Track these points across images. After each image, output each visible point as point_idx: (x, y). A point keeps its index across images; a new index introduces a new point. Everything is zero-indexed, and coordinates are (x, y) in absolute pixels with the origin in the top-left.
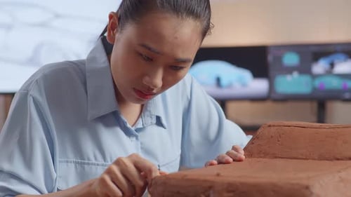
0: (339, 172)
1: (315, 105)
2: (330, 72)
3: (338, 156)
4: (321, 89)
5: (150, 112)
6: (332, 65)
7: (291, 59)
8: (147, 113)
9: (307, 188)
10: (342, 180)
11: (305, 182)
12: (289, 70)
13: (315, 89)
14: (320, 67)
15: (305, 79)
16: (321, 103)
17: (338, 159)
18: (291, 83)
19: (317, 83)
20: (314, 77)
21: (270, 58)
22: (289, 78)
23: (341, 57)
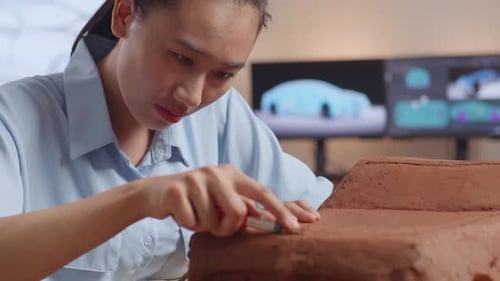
0: (463, 225)
1: (452, 144)
2: (473, 97)
3: (466, 205)
4: (461, 120)
5: (162, 140)
6: (477, 87)
7: (418, 78)
8: (159, 144)
9: (412, 247)
10: (466, 237)
11: (409, 239)
12: (416, 94)
13: (451, 121)
14: (459, 90)
15: (438, 107)
16: (460, 139)
17: (465, 210)
18: (417, 113)
19: (455, 112)
20: (451, 103)
21: (388, 77)
22: (415, 105)
23: (490, 74)
